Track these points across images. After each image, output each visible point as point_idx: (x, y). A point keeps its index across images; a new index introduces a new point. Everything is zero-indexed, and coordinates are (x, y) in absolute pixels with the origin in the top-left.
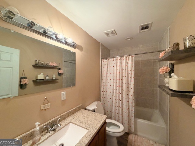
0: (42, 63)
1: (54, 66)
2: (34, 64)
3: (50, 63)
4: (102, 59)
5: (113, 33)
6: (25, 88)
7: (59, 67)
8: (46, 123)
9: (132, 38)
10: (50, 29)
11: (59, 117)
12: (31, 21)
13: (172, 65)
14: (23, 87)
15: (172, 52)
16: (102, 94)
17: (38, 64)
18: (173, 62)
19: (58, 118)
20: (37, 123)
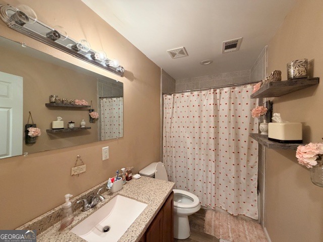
0: (63, 101)
1: (84, 106)
2: (48, 102)
3: (77, 101)
4: (163, 94)
5: (181, 52)
6: (34, 143)
7: (91, 108)
8: (80, 196)
9: (212, 62)
10: (83, 44)
11: (100, 187)
12: (53, 30)
13: (270, 104)
14: (31, 142)
15: (271, 84)
16: (164, 151)
17: (55, 102)
18: (272, 99)
19: (98, 188)
20: (68, 196)
